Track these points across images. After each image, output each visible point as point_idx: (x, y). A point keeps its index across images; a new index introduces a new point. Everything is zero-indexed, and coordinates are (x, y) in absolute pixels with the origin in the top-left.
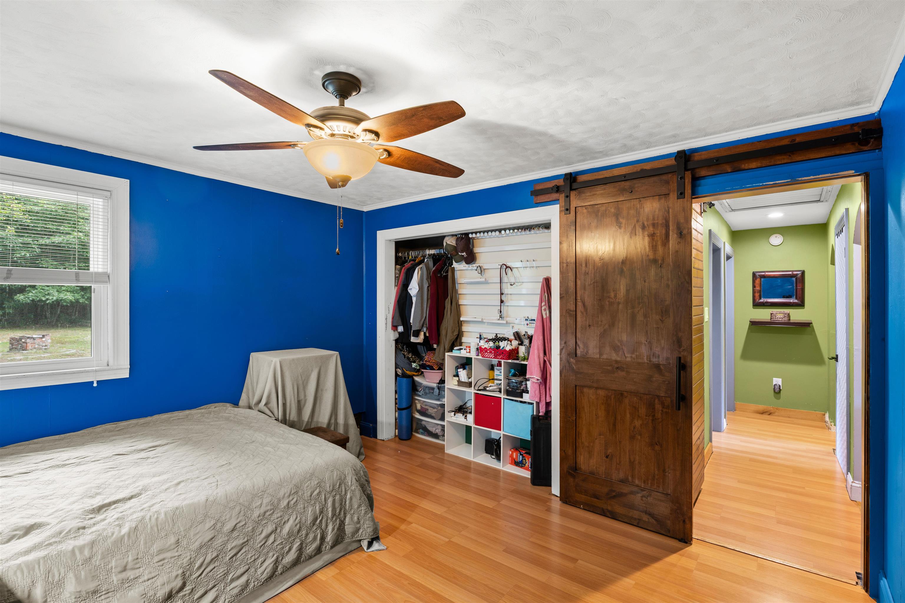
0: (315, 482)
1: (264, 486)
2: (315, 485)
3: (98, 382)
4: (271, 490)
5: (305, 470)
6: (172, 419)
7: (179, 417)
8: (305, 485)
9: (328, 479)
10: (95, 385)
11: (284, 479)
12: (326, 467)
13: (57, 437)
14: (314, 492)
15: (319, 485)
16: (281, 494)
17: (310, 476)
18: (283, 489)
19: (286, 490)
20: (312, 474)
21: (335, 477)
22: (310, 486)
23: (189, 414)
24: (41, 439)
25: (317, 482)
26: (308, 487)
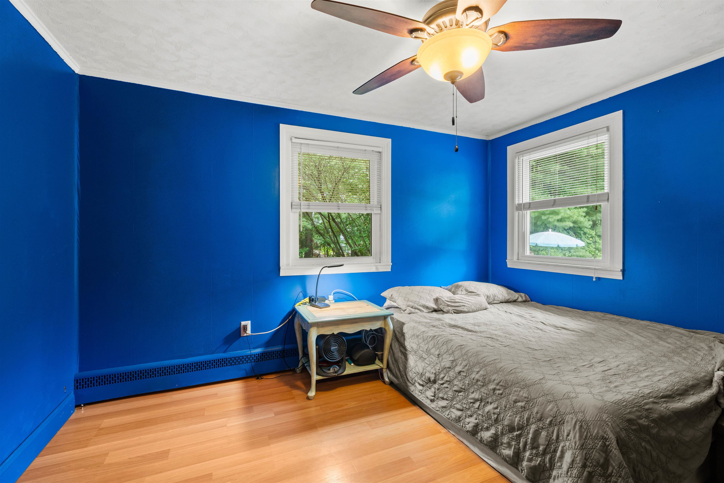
0: (524, 394)
1: (488, 362)
2: (522, 396)
3: (596, 278)
4: (489, 368)
5: (525, 378)
6: (649, 327)
7: (655, 329)
8: (514, 388)
9: (538, 403)
10: (594, 280)
11: (504, 369)
12: (545, 392)
13: (568, 309)
14: (519, 402)
15: (528, 400)
16: (493, 377)
17: (523, 385)
18: (496, 375)
19: (497, 378)
20: (527, 386)
21: (548, 409)
22: (518, 393)
23: (667, 330)
24: (564, 307)
25: (527, 396)
26: (516, 393)
